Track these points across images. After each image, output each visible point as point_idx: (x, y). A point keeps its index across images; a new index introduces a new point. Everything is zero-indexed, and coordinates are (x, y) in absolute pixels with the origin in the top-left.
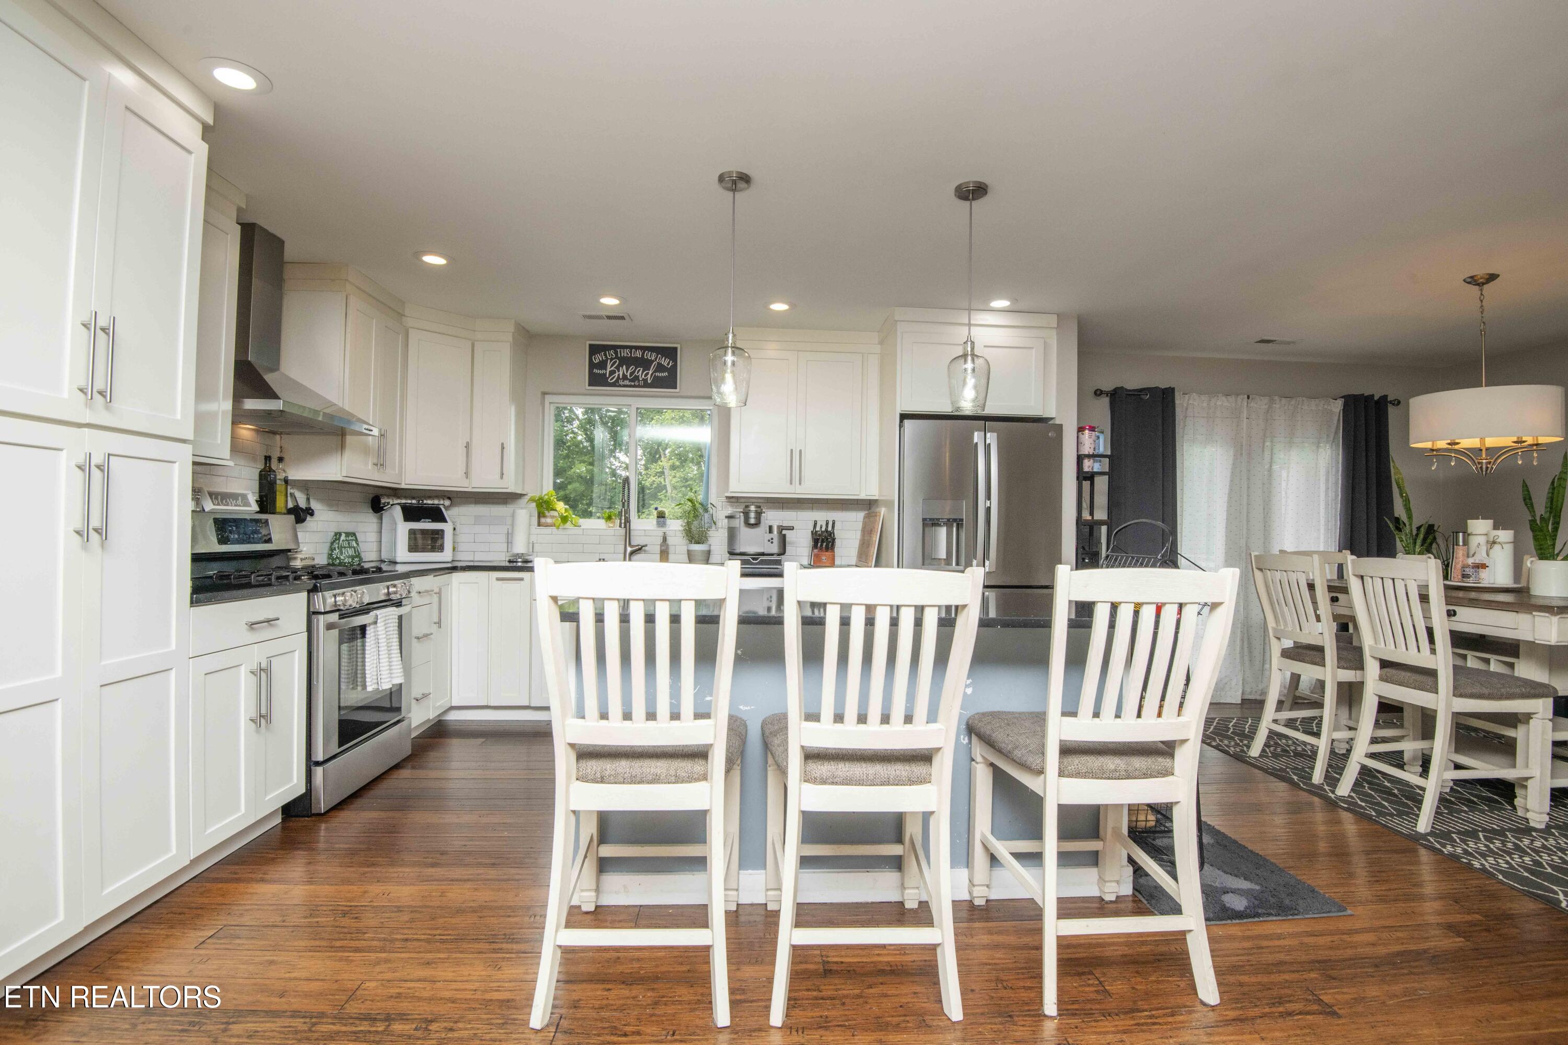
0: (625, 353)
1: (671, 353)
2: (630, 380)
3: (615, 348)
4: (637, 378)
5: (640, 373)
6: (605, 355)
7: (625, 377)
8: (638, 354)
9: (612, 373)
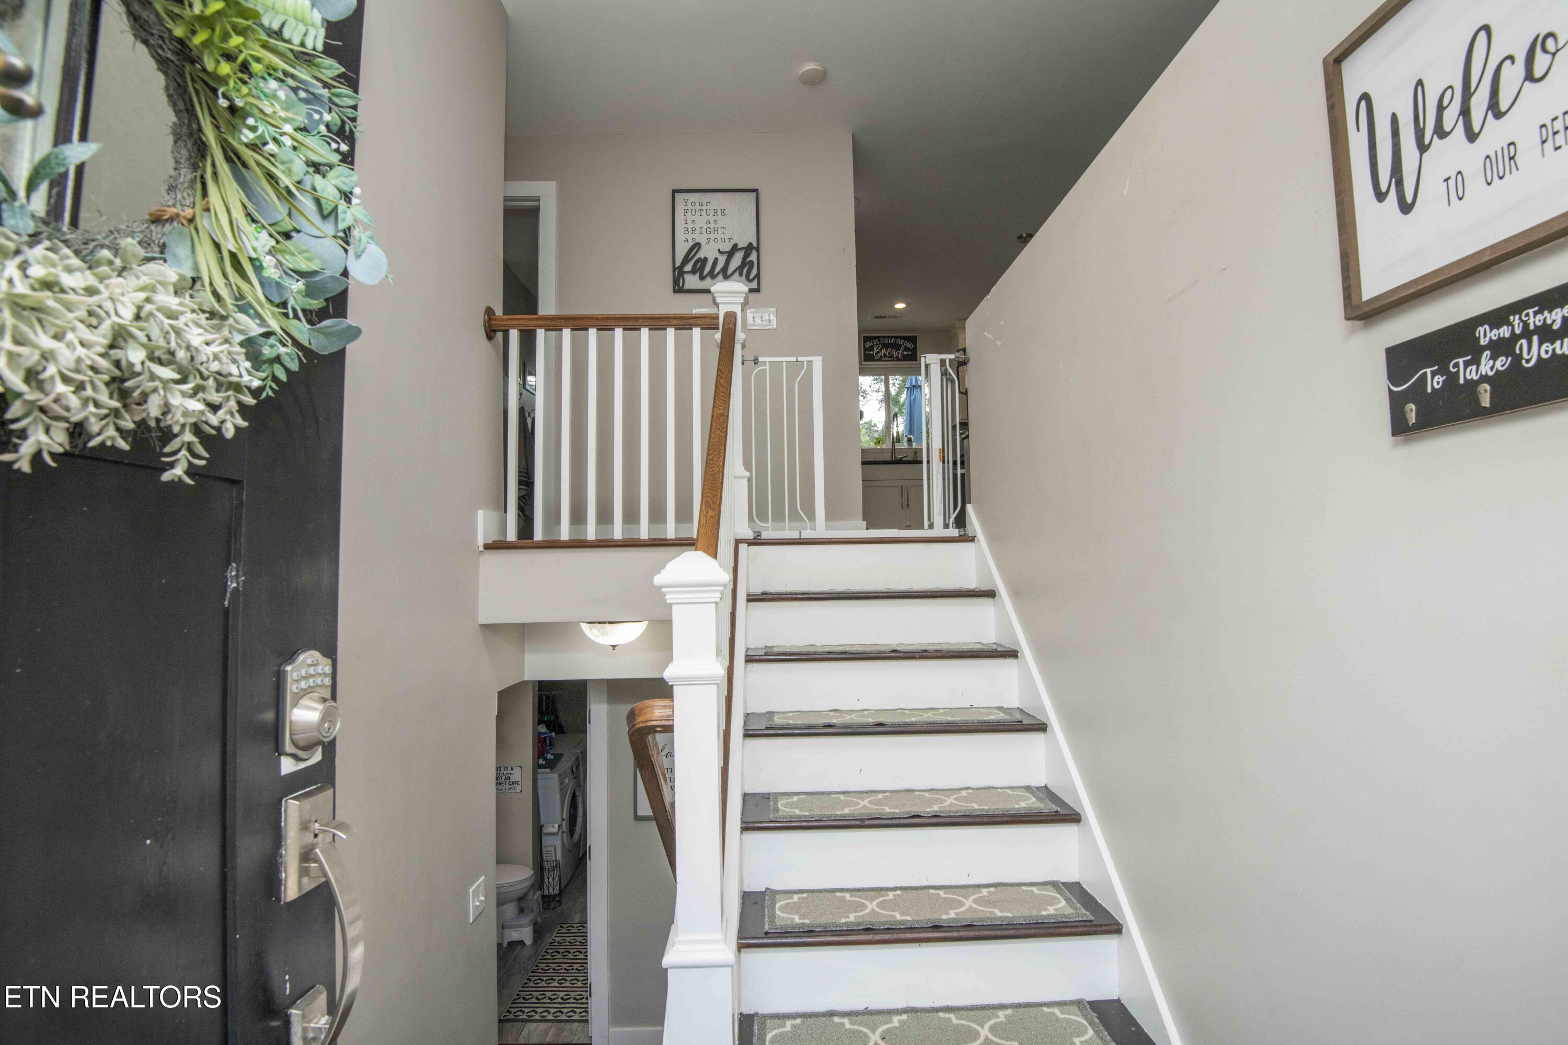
0: (885, 341)
1: (913, 340)
2: (888, 357)
3: (878, 338)
4: (892, 356)
5: (894, 352)
6: (873, 342)
7: (885, 355)
8: (893, 341)
9: (877, 353)
